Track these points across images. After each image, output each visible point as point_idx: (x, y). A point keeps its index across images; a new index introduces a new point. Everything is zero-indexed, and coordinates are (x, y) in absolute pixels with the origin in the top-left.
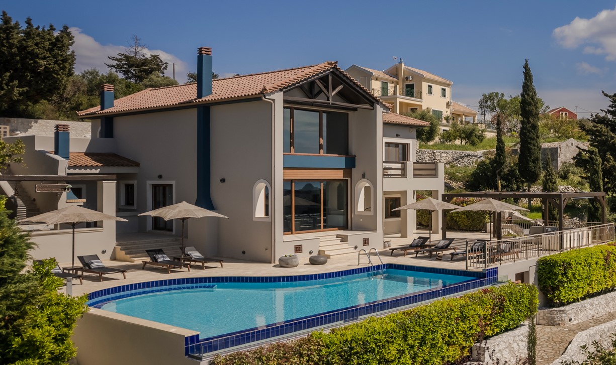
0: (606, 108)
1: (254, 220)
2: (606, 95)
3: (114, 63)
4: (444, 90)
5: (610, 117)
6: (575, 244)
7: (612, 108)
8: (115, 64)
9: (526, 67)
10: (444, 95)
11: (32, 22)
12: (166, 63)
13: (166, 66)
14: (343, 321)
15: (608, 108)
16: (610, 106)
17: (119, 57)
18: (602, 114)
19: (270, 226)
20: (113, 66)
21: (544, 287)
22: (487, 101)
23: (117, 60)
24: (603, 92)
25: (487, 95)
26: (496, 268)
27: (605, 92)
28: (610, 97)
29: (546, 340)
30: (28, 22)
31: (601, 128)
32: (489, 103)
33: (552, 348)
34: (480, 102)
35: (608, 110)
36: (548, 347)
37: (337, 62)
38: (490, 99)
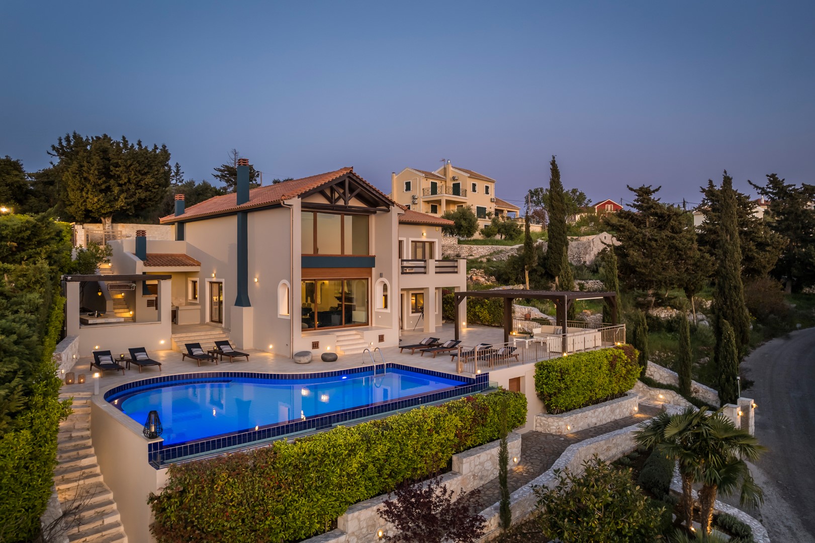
0: (632, 202)
1: (279, 317)
2: (631, 189)
3: (219, 173)
4: (487, 188)
5: (635, 211)
6: (579, 346)
7: (638, 202)
8: (220, 175)
9: (553, 163)
10: (487, 193)
11: (142, 144)
12: (258, 172)
13: (258, 174)
14: (315, 429)
15: (634, 202)
16: (635, 201)
17: (223, 168)
18: (626, 209)
19: (290, 322)
20: (218, 176)
21: (542, 392)
22: (532, 197)
23: (221, 170)
24: (628, 186)
25: (533, 190)
26: (487, 374)
27: (630, 186)
28: (635, 191)
29: (537, 451)
30: (139, 143)
31: (625, 223)
32: (534, 198)
33: (541, 460)
34: (527, 198)
35: (634, 204)
36: (537, 459)
37: (352, 168)
38: (536, 195)
